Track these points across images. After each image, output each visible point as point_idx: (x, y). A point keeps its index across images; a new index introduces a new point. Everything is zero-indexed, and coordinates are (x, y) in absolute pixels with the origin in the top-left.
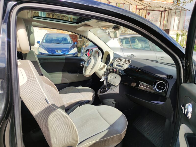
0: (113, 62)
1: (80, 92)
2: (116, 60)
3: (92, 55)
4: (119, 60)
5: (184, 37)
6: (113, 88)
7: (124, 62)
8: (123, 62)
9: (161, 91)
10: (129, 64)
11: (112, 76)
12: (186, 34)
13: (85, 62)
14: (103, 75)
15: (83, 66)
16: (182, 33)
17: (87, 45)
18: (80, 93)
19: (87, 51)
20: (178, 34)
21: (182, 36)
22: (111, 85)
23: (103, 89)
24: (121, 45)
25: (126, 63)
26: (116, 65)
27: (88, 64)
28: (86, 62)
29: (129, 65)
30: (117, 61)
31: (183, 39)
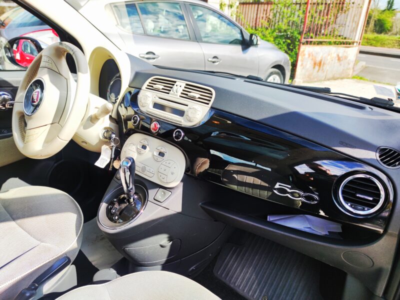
0: (133, 91)
1: (19, 218)
2: (145, 86)
3: (42, 64)
4: (160, 86)
5: (232, 9)
6: (159, 197)
7: (185, 95)
8: (179, 94)
9: (363, 210)
10: (211, 103)
11: (144, 147)
12: (236, 3)
13: (14, 91)
14: (102, 143)
15: (7, 106)
16: (230, 2)
17: (6, 22)
18: (19, 221)
19: (12, 46)
20: (223, 4)
21: (230, 7)
22: (147, 184)
23: (117, 206)
24: (118, 24)
25: (193, 99)
26: (151, 106)
27: (33, 105)
28: (21, 95)
29: (212, 108)
30: (150, 88)
31: (232, 15)
